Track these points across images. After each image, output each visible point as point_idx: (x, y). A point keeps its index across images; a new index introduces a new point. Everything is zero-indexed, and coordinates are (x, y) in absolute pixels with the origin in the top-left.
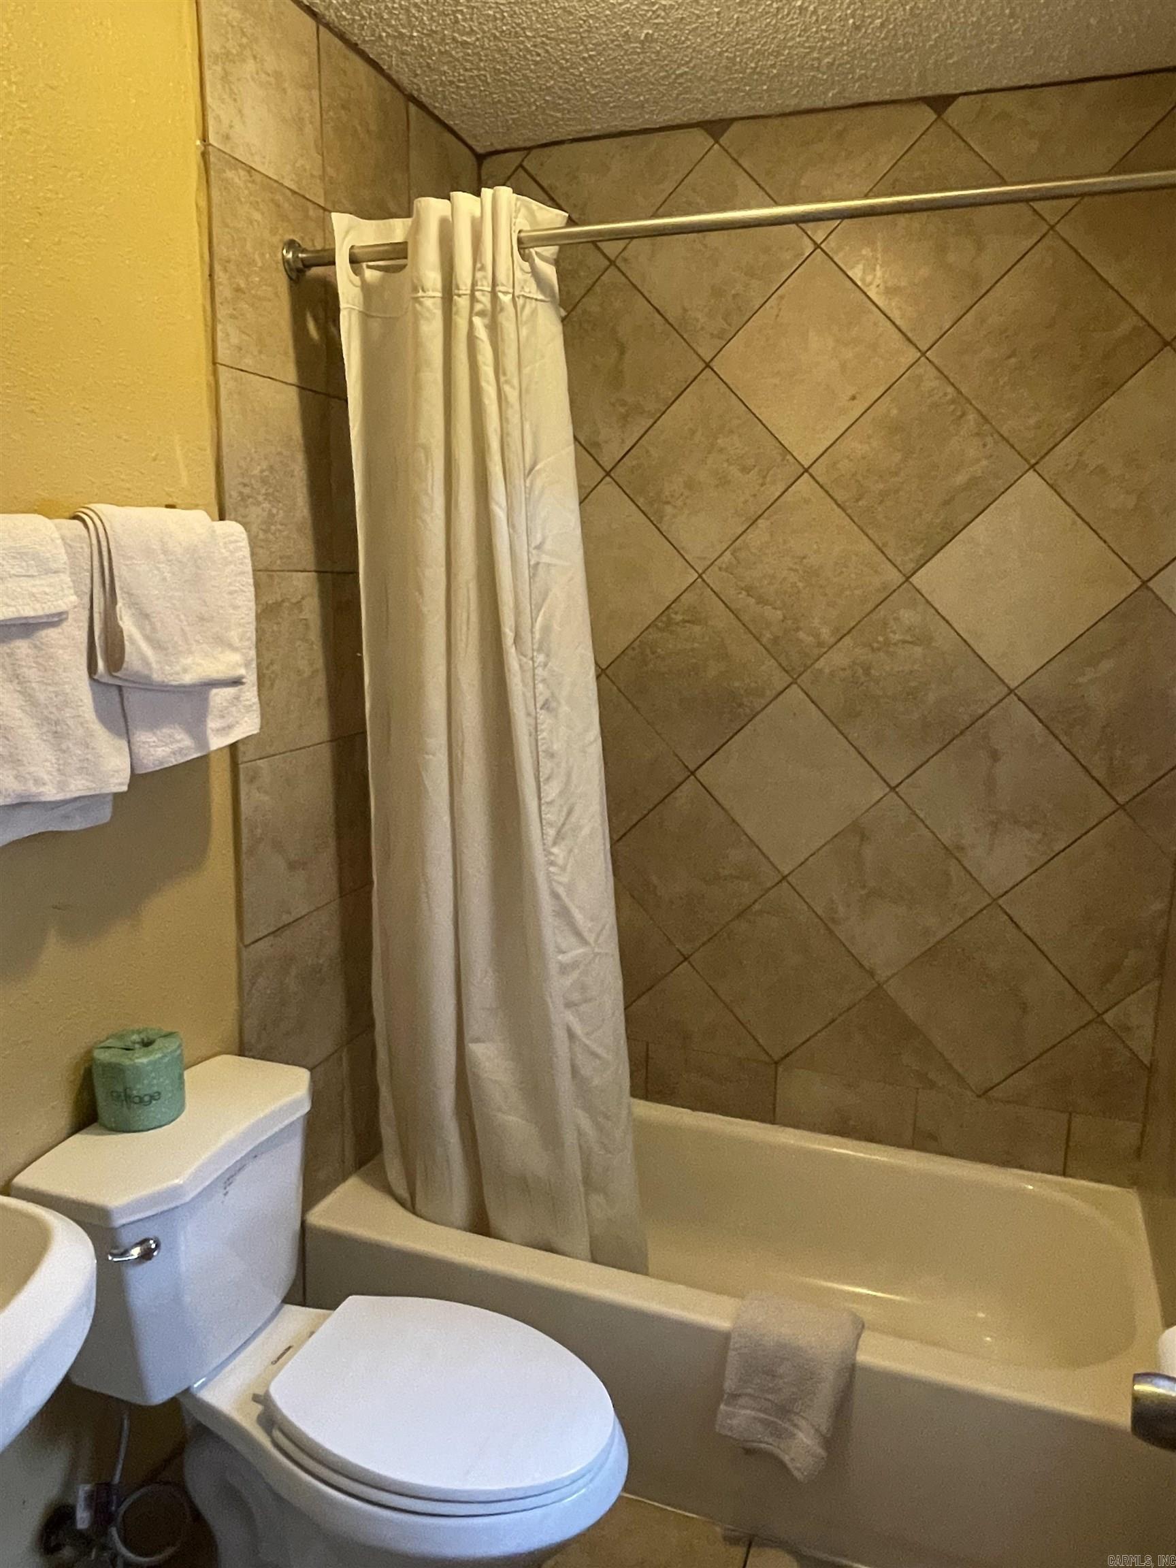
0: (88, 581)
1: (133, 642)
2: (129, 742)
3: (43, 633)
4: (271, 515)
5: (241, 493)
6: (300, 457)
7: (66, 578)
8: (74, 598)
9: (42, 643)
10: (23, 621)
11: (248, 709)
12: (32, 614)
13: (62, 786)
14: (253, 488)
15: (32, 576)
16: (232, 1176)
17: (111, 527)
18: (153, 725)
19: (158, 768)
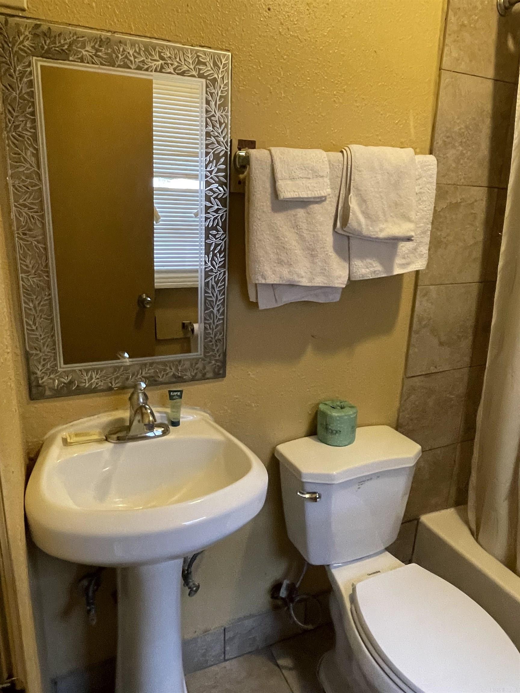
0: (339, 183)
1: (354, 214)
2: (349, 264)
3: (311, 206)
4: (462, 154)
5: (444, 141)
6: (488, 121)
7: (327, 180)
8: (329, 190)
9: (310, 211)
10: (302, 200)
11: (421, 256)
12: (305, 196)
13: (311, 280)
14: (453, 138)
15: (310, 178)
16: (364, 481)
17: (355, 155)
18: (362, 257)
19: (361, 279)
